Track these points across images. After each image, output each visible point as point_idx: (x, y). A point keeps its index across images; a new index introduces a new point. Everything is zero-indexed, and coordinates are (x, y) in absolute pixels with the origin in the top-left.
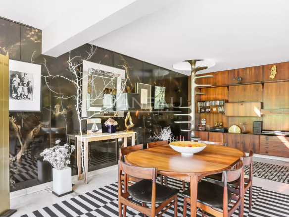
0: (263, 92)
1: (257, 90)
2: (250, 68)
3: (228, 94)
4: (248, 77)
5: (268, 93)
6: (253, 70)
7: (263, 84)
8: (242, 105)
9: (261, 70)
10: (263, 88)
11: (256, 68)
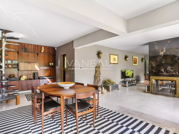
0: (37, 58)
1: (35, 57)
2: (31, 45)
3: (18, 57)
4: (30, 49)
5: (40, 59)
6: (33, 46)
7: (37, 54)
8: (29, 64)
9: (37, 47)
10: (37, 56)
11: (34, 45)
